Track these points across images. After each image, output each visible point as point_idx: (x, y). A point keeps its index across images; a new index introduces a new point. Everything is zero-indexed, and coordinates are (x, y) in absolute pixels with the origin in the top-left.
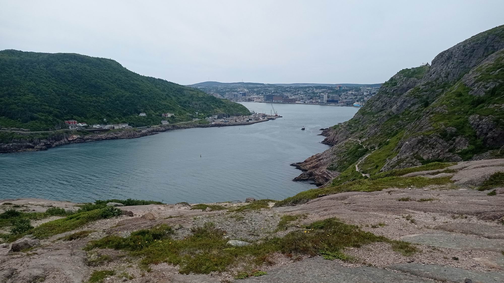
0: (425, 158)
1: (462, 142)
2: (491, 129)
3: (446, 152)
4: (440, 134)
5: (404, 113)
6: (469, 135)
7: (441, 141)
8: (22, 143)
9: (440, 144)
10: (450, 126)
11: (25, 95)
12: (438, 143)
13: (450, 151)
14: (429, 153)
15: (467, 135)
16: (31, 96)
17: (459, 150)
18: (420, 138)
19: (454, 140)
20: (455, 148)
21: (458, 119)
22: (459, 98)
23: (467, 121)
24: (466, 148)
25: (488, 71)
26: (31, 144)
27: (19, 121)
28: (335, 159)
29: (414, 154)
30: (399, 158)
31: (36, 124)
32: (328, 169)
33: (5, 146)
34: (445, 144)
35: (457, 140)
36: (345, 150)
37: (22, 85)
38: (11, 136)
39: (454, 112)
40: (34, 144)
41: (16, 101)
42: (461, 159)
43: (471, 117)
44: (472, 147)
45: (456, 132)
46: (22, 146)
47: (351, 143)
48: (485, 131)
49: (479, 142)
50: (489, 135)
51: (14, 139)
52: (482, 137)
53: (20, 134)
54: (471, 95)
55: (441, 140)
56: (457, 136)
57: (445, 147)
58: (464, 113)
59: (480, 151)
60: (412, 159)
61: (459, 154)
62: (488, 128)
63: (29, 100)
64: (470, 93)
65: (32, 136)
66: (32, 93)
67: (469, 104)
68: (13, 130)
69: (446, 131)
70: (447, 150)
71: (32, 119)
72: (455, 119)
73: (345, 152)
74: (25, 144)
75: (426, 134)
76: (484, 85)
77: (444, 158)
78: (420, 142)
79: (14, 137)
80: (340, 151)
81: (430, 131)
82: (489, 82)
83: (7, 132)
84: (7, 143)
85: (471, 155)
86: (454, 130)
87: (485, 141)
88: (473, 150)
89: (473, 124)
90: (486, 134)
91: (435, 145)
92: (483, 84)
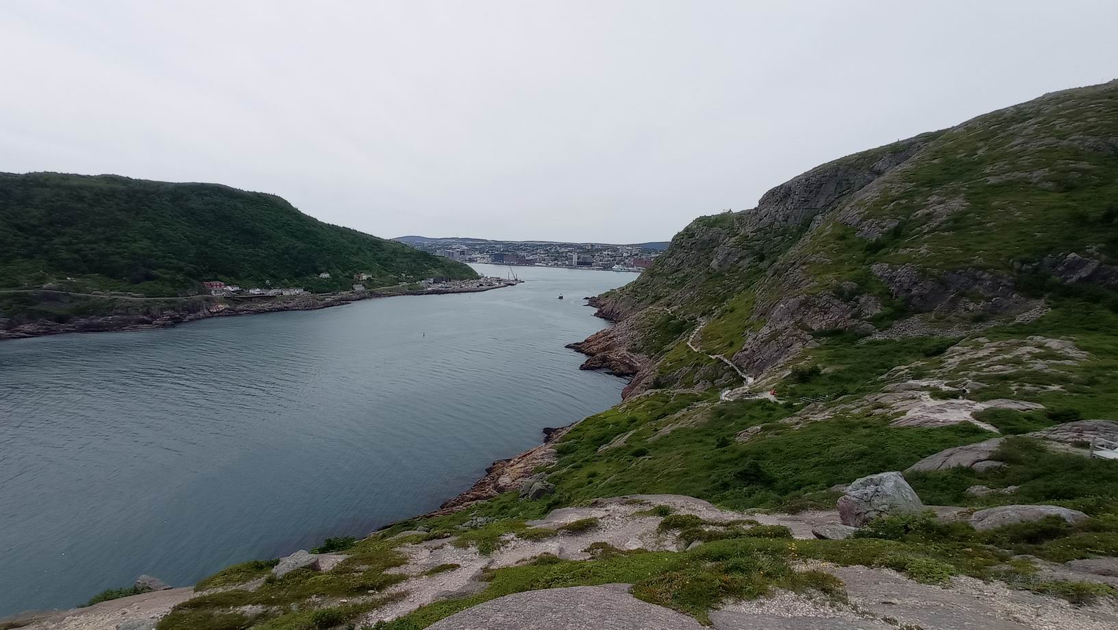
0: (815, 327)
1: (870, 303)
2: (916, 283)
3: (849, 319)
4: (834, 292)
5: (729, 270)
6: (880, 293)
7: (836, 302)
8: (129, 315)
9: (835, 306)
10: (846, 280)
11: (135, 241)
12: (833, 305)
13: (854, 317)
14: (821, 321)
15: (876, 292)
16: (145, 243)
17: (868, 314)
18: (802, 298)
19: (857, 300)
20: (860, 311)
21: (852, 270)
22: (843, 242)
23: (869, 274)
24: (878, 311)
25: (877, 205)
26: (145, 317)
27: (126, 281)
28: (636, 335)
29: (796, 323)
30: (773, 329)
31: (156, 286)
32: (628, 350)
33: (100, 321)
34: (845, 306)
35: (862, 300)
36: (649, 323)
37: (130, 227)
38: (110, 305)
39: (842, 261)
40: (152, 317)
41: (120, 250)
42: (874, 327)
43: (874, 267)
44: (888, 310)
45: (857, 289)
46: (129, 321)
47: (656, 313)
48: (906, 286)
49: (898, 302)
50: (914, 291)
51: (117, 309)
52: (903, 295)
53: (127, 301)
54: (861, 238)
55: (837, 300)
56: (860, 294)
57: (844, 311)
58: (858, 262)
59: (901, 316)
60: (795, 330)
61: (867, 320)
62: (910, 282)
63: (142, 249)
64: (857, 235)
65: (148, 304)
66: (148, 238)
67: (861, 250)
68: (115, 294)
69: (841, 287)
70: (849, 315)
71: (149, 278)
72: (848, 271)
73: (650, 326)
74: (135, 317)
75: (811, 292)
76: (878, 224)
77: (846, 327)
78: (803, 304)
79: (116, 307)
80: (642, 324)
81: (815, 287)
82: (885, 220)
83: (102, 298)
84: (103, 315)
85: (890, 322)
86: (855, 285)
87: (908, 301)
88: (891, 314)
89: (881, 277)
90: (909, 290)
91: (829, 308)
92: (876, 222)
